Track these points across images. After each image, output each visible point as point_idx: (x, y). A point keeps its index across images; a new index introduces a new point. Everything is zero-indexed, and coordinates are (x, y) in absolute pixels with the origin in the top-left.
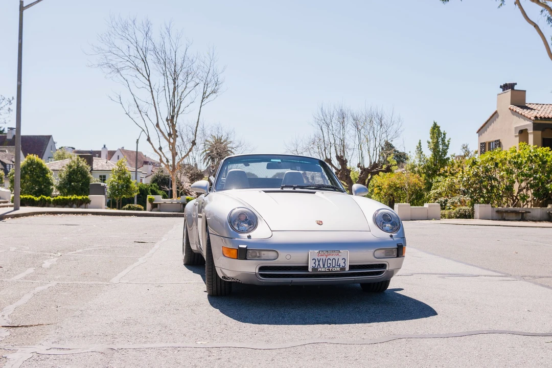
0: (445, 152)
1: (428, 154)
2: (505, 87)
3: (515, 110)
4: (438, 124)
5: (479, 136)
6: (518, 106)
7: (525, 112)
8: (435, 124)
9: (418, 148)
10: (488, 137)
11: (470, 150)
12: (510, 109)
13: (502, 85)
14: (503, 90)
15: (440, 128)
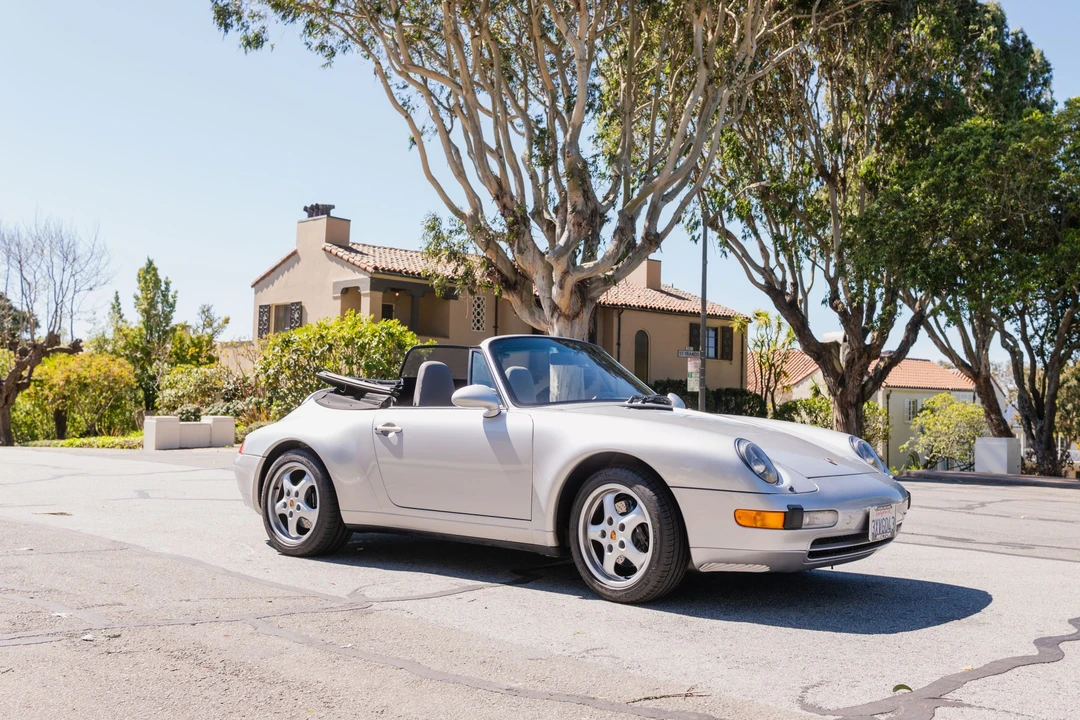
0: (167, 318)
1: (134, 319)
2: (315, 211)
3: (334, 252)
4: (156, 264)
5: (256, 293)
6: (340, 247)
7: (356, 259)
8: (150, 263)
9: (114, 308)
10: (277, 295)
11: (216, 316)
12: (324, 249)
13: (309, 206)
14: (310, 215)
15: (158, 272)
